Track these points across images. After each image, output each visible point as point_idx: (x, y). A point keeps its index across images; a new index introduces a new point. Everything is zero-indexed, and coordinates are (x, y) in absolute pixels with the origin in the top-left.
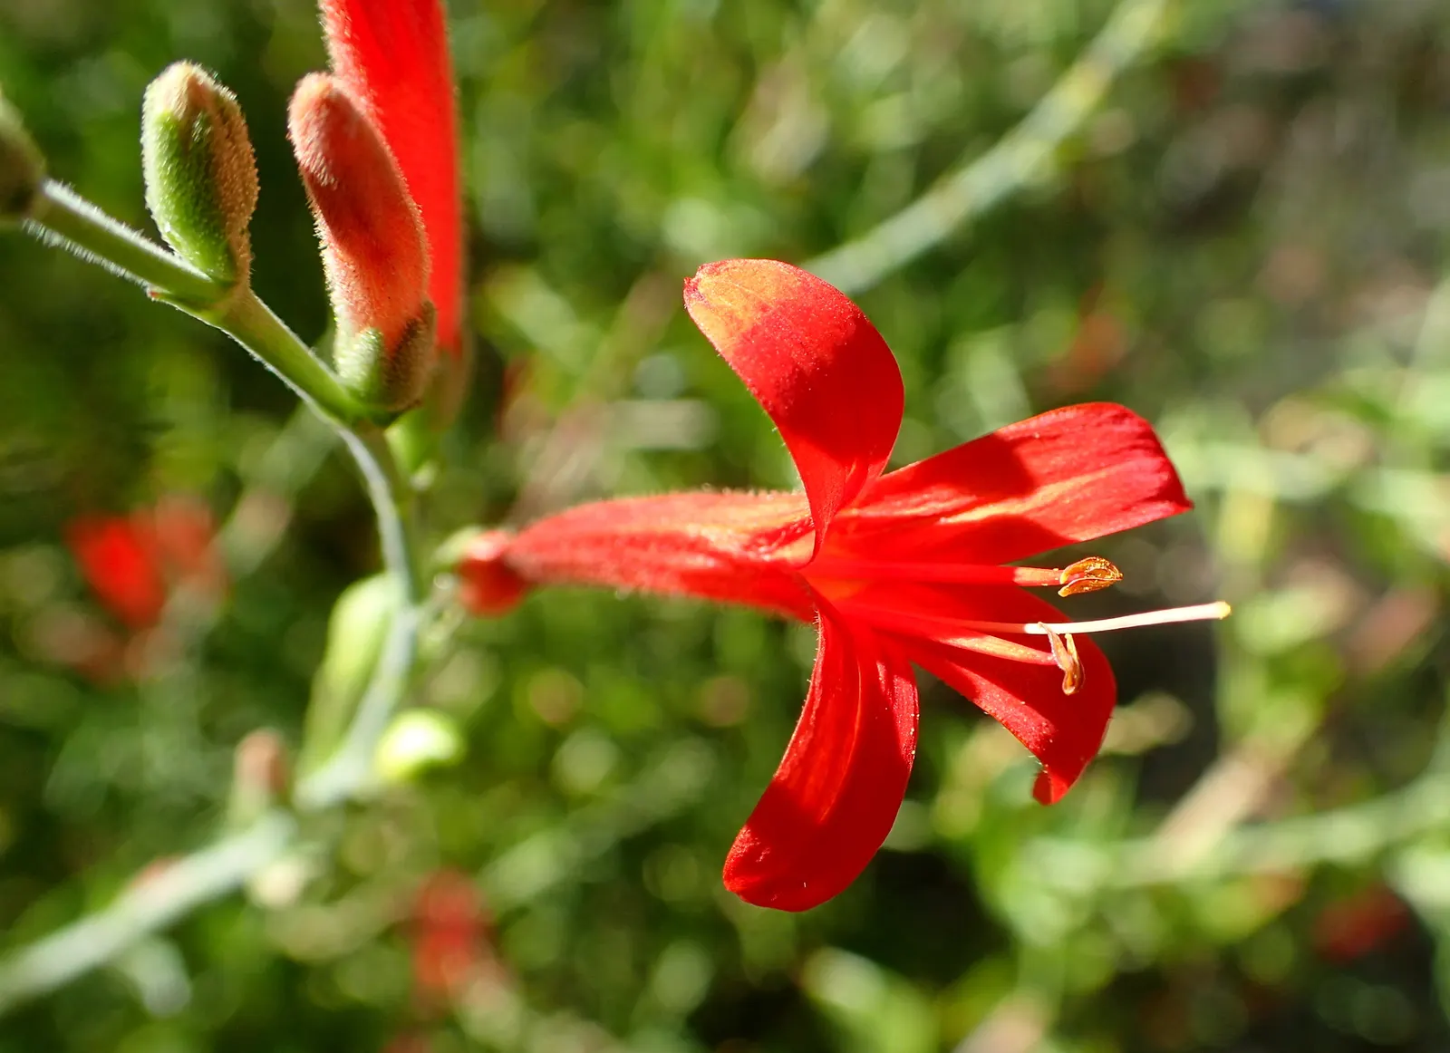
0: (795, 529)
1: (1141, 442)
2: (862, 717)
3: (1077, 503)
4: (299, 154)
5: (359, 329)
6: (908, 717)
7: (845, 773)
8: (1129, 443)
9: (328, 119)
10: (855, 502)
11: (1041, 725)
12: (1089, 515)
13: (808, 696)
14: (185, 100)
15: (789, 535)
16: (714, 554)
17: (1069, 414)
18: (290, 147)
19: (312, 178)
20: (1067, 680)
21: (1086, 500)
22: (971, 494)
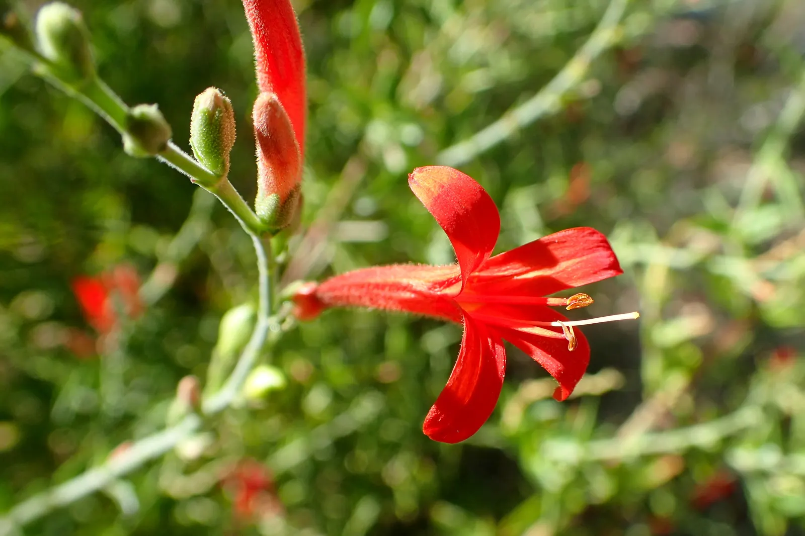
0: (452, 281)
1: (602, 244)
2: (481, 362)
3: (574, 271)
4: (255, 124)
5: (270, 194)
6: (501, 361)
7: (475, 384)
8: (596, 244)
9: (270, 111)
10: (478, 269)
11: (557, 366)
12: (579, 275)
13: (460, 351)
14: (213, 103)
15: (449, 283)
16: (415, 292)
17: (570, 232)
18: (252, 120)
19: (260, 134)
20: (570, 345)
21: (578, 269)
22: (529, 266)
